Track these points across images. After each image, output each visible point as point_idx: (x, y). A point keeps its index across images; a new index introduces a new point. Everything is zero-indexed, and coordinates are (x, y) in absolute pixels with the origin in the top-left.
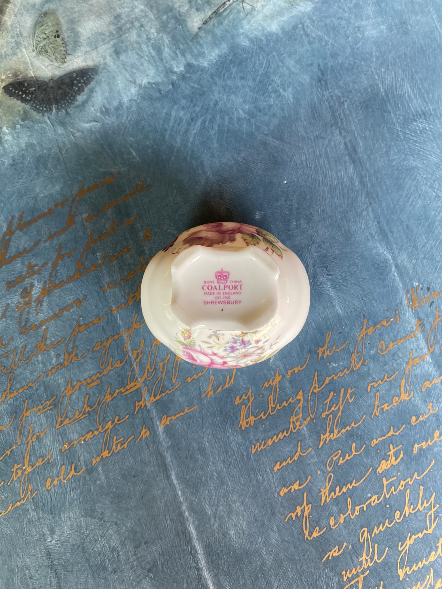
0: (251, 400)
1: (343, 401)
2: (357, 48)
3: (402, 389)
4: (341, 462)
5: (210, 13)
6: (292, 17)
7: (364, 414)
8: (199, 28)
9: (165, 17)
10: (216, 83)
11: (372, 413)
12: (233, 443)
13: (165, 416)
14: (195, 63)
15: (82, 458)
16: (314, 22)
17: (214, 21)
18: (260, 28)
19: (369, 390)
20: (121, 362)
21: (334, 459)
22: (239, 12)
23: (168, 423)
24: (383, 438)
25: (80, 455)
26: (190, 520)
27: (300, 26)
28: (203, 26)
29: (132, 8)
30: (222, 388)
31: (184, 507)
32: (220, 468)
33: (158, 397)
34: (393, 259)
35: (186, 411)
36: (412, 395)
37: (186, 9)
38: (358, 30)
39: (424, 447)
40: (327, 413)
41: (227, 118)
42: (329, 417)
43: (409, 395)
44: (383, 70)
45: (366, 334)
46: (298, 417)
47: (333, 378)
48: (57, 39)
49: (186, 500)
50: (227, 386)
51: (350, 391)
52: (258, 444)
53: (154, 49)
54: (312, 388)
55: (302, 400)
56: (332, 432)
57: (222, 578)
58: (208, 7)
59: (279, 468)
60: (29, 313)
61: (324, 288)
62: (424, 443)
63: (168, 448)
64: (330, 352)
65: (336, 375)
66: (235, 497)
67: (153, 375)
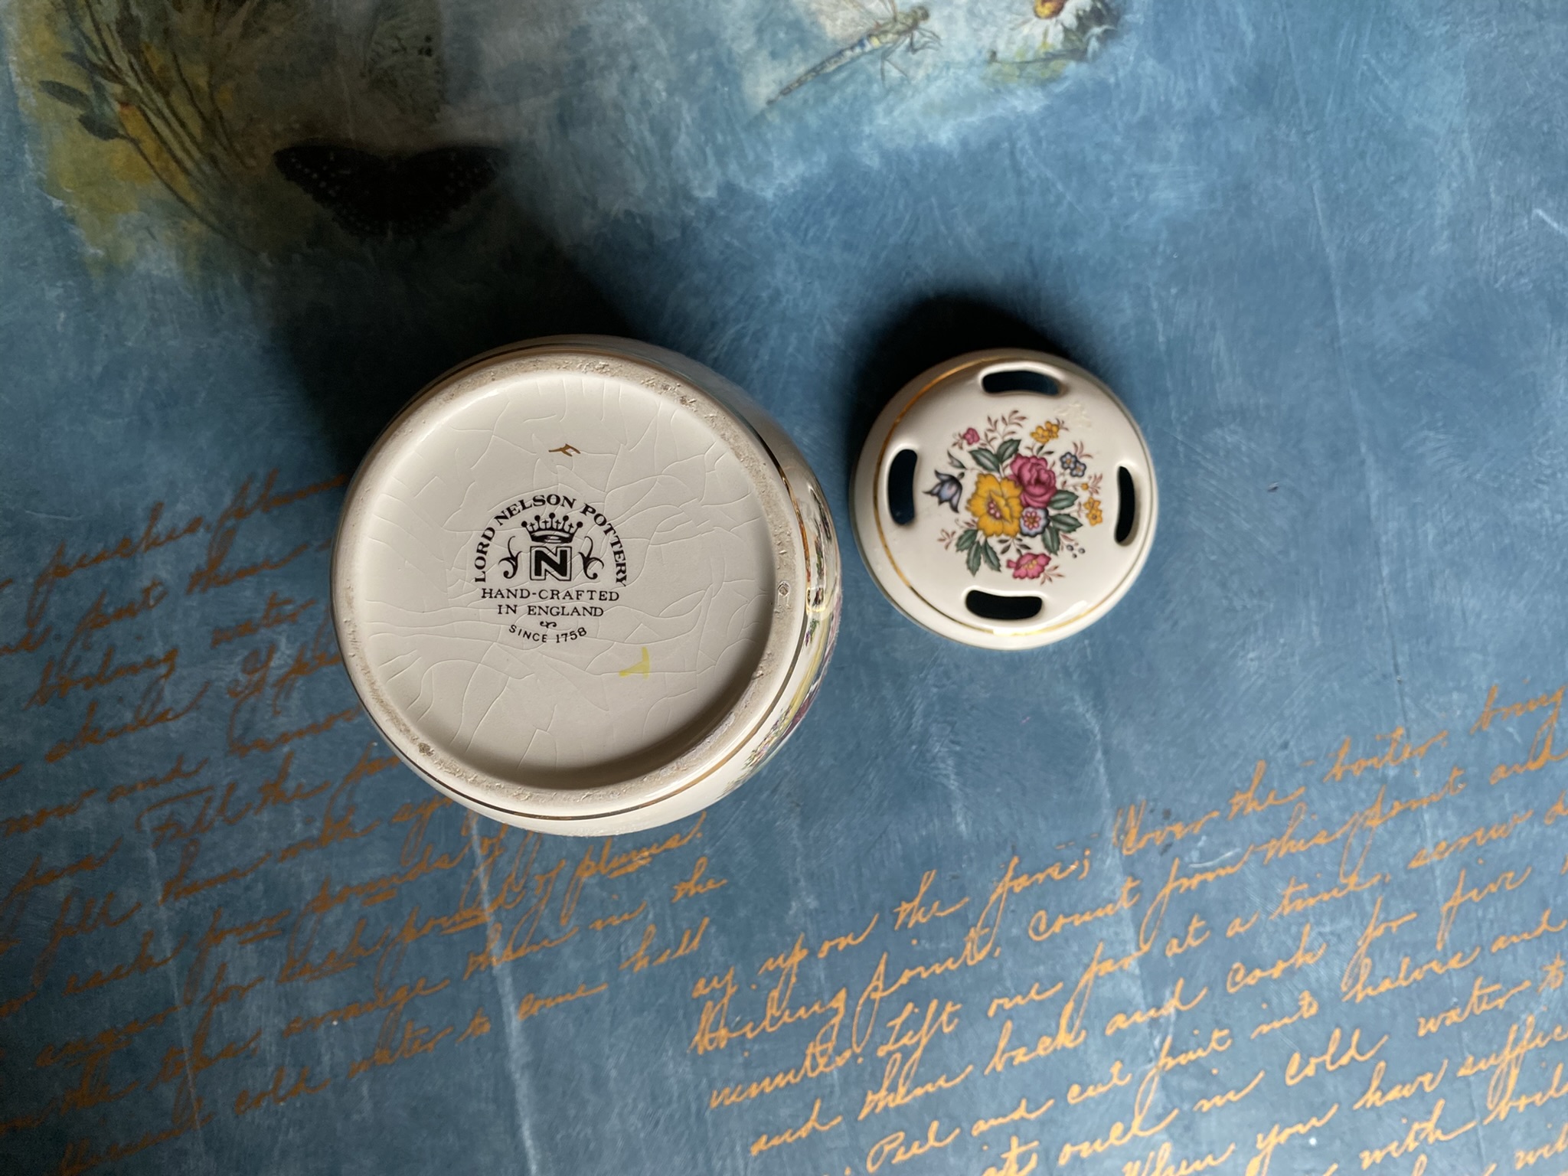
0: (731, 991)
1: (930, 1027)
2: (1127, 228)
3: (1064, 1022)
4: (900, 1157)
5: (801, 70)
6: (992, 120)
7: (970, 1063)
8: (770, 102)
9: (693, 57)
10: (783, 245)
11: (989, 1063)
12: (672, 1080)
13: (532, 996)
14: (743, 184)
15: (326, 1059)
16: (1039, 142)
17: (807, 92)
18: (912, 131)
19: (991, 1013)
20: (451, 861)
21: (887, 1148)
22: (870, 81)
23: (535, 1011)
24: (1001, 1120)
25: (323, 1050)
27: (1006, 145)
28: (781, 98)
29: (620, 17)
30: (671, 954)
32: (633, 1128)
33: (521, 953)
34: (1103, 733)
35: (580, 993)
36: (1081, 1039)
37: (747, 46)
38: (1138, 184)
39: (1084, 1154)
40: (890, 1047)
41: (793, 340)
42: (894, 1056)
43: (1076, 1038)
44: (1174, 291)
45: (1011, 890)
46: (825, 1046)
47: (919, 974)
48: (426, 58)
50: (680, 952)
51: (949, 1008)
52: (727, 1091)
53: (653, 131)
54: (870, 988)
55: (842, 1011)
56: (893, 1089)
58: (800, 54)
59: (765, 1148)
60: (254, 710)
61: (938, 769)
62: (1087, 1144)
63: (527, 1066)
64: (924, 916)
65: (927, 969)
67: (518, 901)
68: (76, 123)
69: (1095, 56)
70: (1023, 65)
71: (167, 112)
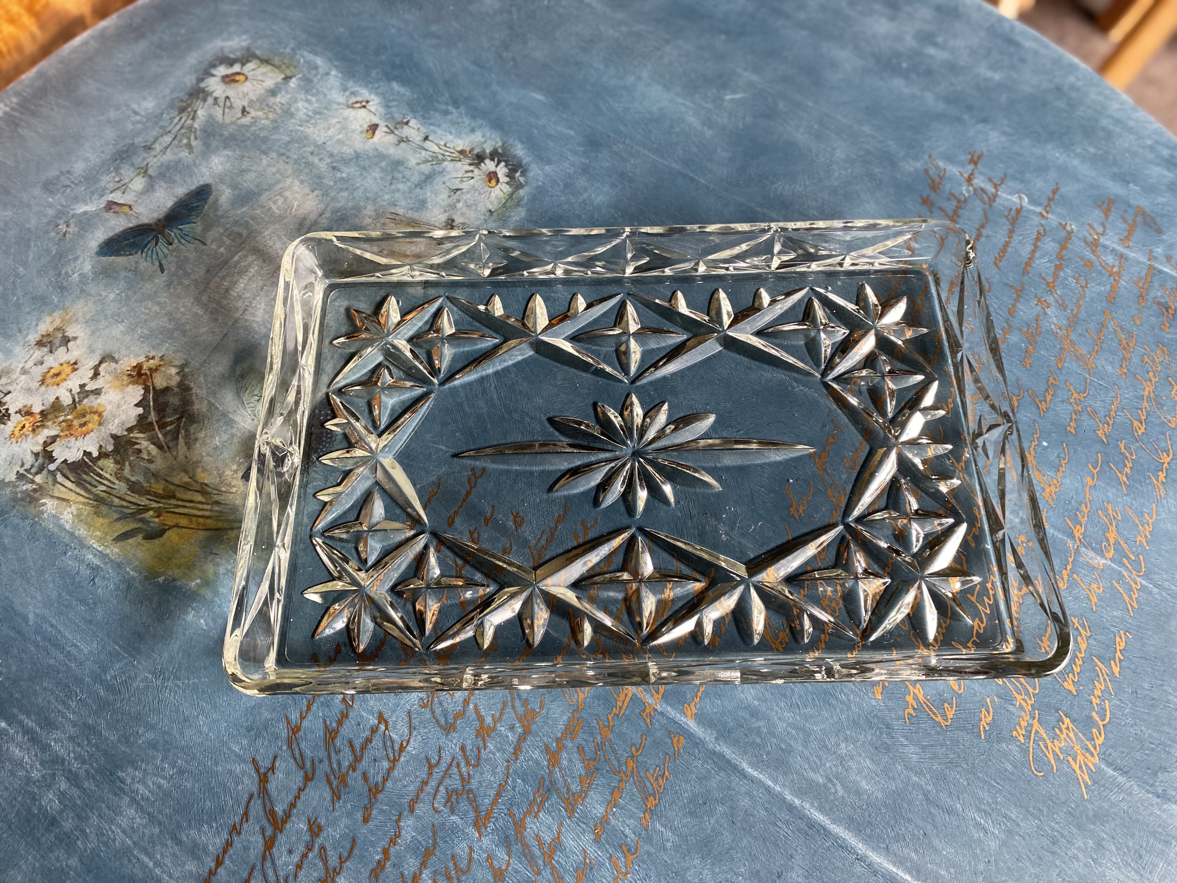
13: (686, 705)
15: (627, 831)
23: (695, 711)
25: (622, 829)
26: (807, 806)
31: (789, 797)
32: (791, 719)
39: (977, 533)
49: (784, 785)
57: (895, 847)
60: (441, 704)
63: (717, 739)
64: (804, 506)
66: (833, 740)
68: (142, 542)
69: (526, 182)
70: (504, 205)
71: (180, 503)
